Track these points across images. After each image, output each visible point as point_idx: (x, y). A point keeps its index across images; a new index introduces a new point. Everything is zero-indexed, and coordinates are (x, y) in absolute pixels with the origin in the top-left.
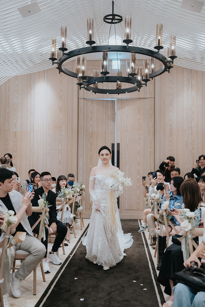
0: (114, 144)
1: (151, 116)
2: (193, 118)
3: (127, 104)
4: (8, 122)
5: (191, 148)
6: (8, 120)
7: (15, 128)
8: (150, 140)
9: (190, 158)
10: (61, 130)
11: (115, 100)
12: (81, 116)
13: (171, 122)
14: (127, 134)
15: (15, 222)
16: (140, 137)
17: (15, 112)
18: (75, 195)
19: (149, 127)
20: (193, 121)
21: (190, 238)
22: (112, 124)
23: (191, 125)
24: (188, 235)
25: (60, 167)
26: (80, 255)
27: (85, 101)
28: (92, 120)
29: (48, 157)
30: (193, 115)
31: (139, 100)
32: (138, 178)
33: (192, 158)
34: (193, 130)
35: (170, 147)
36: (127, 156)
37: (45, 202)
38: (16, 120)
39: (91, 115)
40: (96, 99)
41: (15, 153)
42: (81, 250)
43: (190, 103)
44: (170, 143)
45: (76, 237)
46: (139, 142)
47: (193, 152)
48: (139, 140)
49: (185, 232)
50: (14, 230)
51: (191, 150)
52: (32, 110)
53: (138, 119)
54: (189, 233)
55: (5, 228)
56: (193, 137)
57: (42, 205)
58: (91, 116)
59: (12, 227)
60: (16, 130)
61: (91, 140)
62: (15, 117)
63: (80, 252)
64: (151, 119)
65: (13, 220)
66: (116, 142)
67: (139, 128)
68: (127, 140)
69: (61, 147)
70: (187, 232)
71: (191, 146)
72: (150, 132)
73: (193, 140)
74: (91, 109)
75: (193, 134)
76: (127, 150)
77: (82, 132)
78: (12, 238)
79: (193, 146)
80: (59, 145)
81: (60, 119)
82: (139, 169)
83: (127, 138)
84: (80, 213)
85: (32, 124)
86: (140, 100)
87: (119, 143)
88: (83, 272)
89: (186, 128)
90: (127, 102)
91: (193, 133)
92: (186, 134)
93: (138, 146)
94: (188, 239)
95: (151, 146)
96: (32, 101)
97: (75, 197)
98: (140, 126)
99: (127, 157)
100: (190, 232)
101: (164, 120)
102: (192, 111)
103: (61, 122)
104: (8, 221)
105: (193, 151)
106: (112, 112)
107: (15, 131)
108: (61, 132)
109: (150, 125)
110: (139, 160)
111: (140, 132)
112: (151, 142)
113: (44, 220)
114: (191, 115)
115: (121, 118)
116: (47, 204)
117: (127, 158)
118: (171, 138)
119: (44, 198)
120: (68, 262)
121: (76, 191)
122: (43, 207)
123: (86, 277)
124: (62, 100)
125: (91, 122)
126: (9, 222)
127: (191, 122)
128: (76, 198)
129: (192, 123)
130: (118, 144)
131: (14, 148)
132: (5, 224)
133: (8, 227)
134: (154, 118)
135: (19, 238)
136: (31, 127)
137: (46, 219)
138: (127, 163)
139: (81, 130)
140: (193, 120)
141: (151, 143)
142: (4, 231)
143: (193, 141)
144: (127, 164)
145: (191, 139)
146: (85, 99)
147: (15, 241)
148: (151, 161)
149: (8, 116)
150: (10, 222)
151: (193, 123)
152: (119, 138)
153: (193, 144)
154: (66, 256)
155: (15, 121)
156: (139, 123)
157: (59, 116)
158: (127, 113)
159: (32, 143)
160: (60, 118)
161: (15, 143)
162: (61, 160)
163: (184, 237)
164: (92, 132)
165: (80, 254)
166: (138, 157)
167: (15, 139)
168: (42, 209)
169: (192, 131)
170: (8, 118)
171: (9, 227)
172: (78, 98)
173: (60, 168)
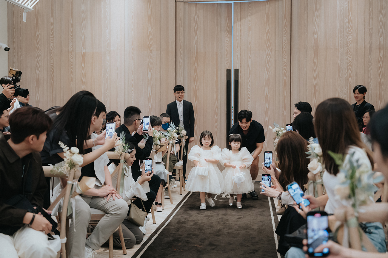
0: (230, 70)
1: (286, 28)
2: (351, 28)
3: (250, 10)
4: (72, 39)
5: (347, 75)
6: (72, 36)
7: (82, 47)
8: (285, 63)
9: (345, 89)
10: (151, 50)
11: (232, 4)
12: (180, 29)
13: (316, 36)
14: (250, 54)
15: (80, 162)
16: (268, 59)
17: (83, 24)
18: (171, 142)
19: (282, 44)
20: (350, 34)
21: (319, 182)
22: (227, 40)
23: (347, 39)
24: (316, 179)
25: (150, 105)
26: (177, 225)
27: (186, 5)
28: (197, 34)
29: (133, 90)
30: (351, 24)
31: (267, 4)
32: (266, 120)
33: (348, 89)
34: (349, 47)
35: (315, 74)
36: (249, 87)
37: (124, 145)
38: (84, 36)
39: (196, 26)
40: (202, 3)
41: (83, 86)
42: (179, 219)
43: (346, 6)
44: (315, 67)
45: (173, 203)
46: (268, 67)
47: (350, 81)
48: (267, 65)
49: (313, 175)
50: (79, 174)
51: (346, 77)
52: (107, 22)
53: (267, 31)
54: (319, 176)
55: (67, 172)
56: (350, 58)
57: (120, 148)
58: (196, 28)
59: (76, 170)
60: (84, 51)
61: (196, 65)
62: (83, 32)
63: (177, 220)
64: (285, 31)
65: (77, 160)
66: (234, 67)
67: (268, 45)
68: (250, 64)
69: (151, 75)
70: (315, 175)
71: (347, 71)
72: (284, 52)
73: (350, 62)
74: (196, 18)
75: (349, 54)
76: (250, 79)
77: (182, 52)
78: (76, 185)
79: (350, 72)
80: (148, 73)
81: (148, 34)
82: (267, 107)
83: (250, 61)
84: (179, 170)
85: (108, 42)
86: (269, 3)
87: (237, 68)
88: (179, 244)
89: (338, 44)
90: (250, 7)
91: (349, 52)
92: (339, 53)
93: (266, 72)
94: (317, 184)
95: (285, 72)
96: (106, 7)
97: (170, 145)
98: (269, 43)
99: (249, 89)
100: (319, 174)
101: (306, 33)
102: (349, 18)
103: (150, 38)
104: (71, 161)
105: (350, 79)
106: (228, 22)
107: (82, 53)
108: (151, 53)
109: (283, 41)
110: (268, 94)
111: (269, 52)
112: (285, 66)
113: (123, 170)
114: (347, 25)
115: (241, 32)
116: (126, 148)
117: (249, 92)
118: (315, 60)
119: (122, 139)
120: (158, 233)
121: (172, 136)
122: (121, 151)
123: (183, 249)
124: (151, 5)
125: (196, 38)
126: (72, 163)
127: (347, 35)
128: (172, 147)
129: (348, 37)
130: (237, 71)
131: (82, 77)
132: (66, 165)
133: (70, 169)
134: (291, 31)
135: (85, 185)
136: (107, 46)
137: (125, 168)
138: (249, 98)
139: (181, 50)
140: (350, 32)
141: (285, 68)
142: (66, 175)
143: (350, 64)
144: (249, 100)
145: (347, 60)
146: (187, 2)
147: (81, 189)
148: (286, 94)
149: (72, 30)
150: (74, 163)
151: (350, 37)
152: (238, 62)
153: (350, 68)
154: (157, 226)
155: (83, 38)
156: (267, 38)
157: (148, 29)
158: (250, 22)
159: (108, 71)
160: (149, 31)
161: (83, 70)
162: (151, 94)
163: (311, 183)
164: (197, 52)
165: (176, 223)
166: (266, 89)
167: (83, 65)
168: (119, 154)
169: (348, 49)
170: (72, 34)
171: (73, 170)
172: (176, 2)
173: (150, 107)
